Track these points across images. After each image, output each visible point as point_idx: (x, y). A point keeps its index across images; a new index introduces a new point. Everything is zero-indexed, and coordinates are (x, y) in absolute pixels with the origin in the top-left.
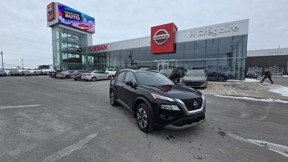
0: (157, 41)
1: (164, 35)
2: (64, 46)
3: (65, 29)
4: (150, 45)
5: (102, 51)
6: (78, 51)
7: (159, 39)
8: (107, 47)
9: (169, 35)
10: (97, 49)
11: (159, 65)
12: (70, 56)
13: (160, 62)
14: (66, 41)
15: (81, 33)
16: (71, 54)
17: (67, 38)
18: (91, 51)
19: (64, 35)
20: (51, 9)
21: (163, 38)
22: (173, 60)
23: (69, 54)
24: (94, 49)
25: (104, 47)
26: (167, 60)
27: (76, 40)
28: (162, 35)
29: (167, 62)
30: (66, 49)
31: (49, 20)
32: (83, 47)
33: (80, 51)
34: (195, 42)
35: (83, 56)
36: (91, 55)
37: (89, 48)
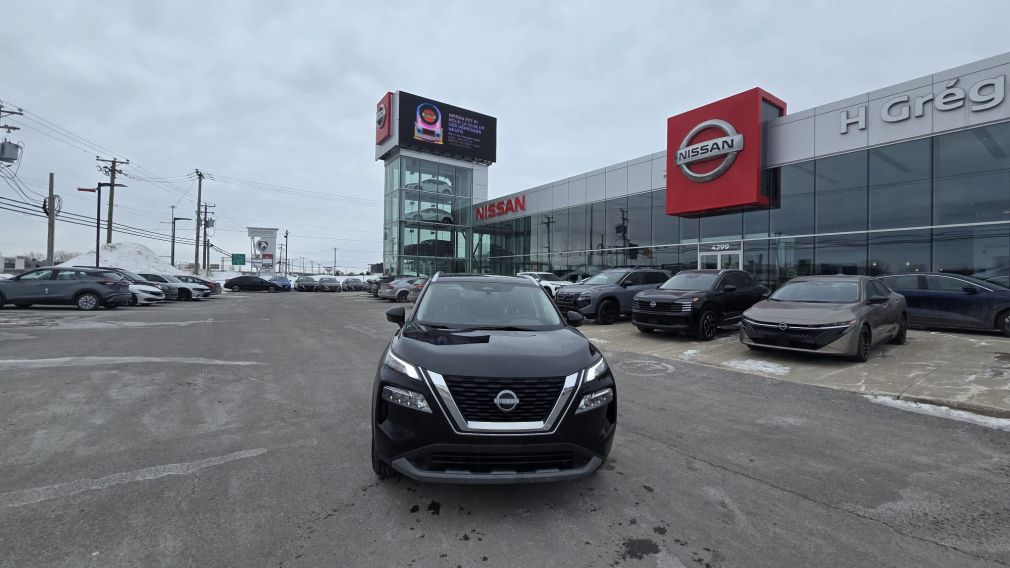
0: (689, 165)
1: (719, 141)
2: (410, 208)
3: (414, 160)
4: (662, 184)
5: (510, 216)
6: (447, 220)
7: (700, 157)
8: (524, 201)
9: (738, 139)
10: (497, 211)
11: (702, 257)
12: (427, 235)
13: (707, 248)
14: (416, 193)
15: (456, 168)
16: (429, 231)
17: (418, 187)
18: (482, 217)
19: (411, 179)
20: (384, 112)
21: (715, 152)
22: (764, 237)
23: (422, 231)
24: (488, 213)
25: (517, 202)
26: (737, 239)
27: (442, 188)
28: (710, 143)
29: (735, 246)
30: (414, 218)
31: (380, 143)
32: (460, 207)
33: (449, 222)
34: (869, 153)
35: (460, 234)
36: (482, 231)
37: (477, 207)
